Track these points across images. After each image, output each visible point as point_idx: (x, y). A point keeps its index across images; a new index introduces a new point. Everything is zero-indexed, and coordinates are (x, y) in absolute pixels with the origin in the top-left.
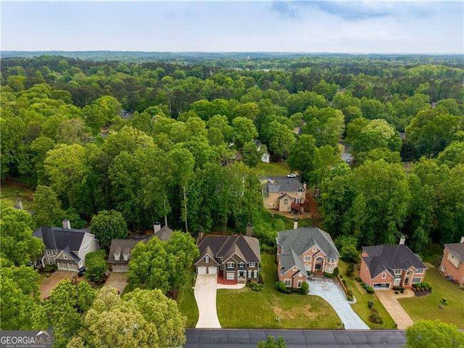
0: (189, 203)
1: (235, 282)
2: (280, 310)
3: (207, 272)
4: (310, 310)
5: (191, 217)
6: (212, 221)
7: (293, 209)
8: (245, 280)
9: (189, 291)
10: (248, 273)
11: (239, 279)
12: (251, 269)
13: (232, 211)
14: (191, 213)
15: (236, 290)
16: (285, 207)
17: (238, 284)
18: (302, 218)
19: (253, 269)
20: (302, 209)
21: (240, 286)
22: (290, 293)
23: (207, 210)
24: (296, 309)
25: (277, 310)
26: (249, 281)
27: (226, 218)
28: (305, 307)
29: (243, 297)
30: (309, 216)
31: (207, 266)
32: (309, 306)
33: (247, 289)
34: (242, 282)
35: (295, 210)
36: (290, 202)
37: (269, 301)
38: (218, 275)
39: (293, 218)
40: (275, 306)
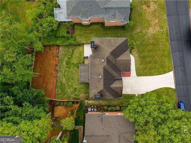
2: (151, 28)
4: (149, 7)
15: (136, 61)
24: (148, 17)
25: (151, 31)
28: (145, 10)
32: (145, 7)
33: (134, 53)
37: (143, 36)
40: (148, 32)
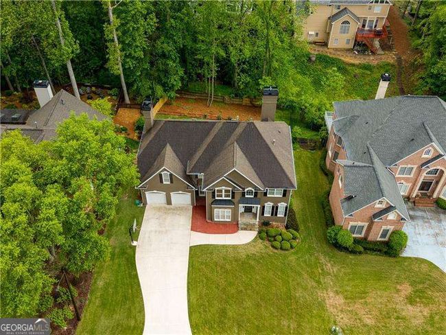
0: (124, 31)
1: (232, 227)
2: (340, 300)
3: (169, 202)
4: (410, 300)
5: (131, 63)
6: (181, 72)
7: (357, 43)
8: (257, 221)
9: (123, 252)
10: (263, 208)
11: (242, 220)
12: (272, 200)
13: (226, 48)
14: (129, 56)
15: (235, 247)
16: (341, 39)
17: (241, 233)
18: (375, 63)
19: (276, 200)
20: (377, 43)
21: (244, 238)
22: (360, 253)
23: (168, 48)
24: (377, 297)
25: (333, 301)
26: (265, 224)
27: (214, 67)
28: (398, 291)
29: (252, 267)
30: (390, 58)
31: (168, 191)
32: (407, 289)
33: (260, 243)
34: (248, 227)
35: (361, 45)
36: (354, 28)
37: (312, 275)
38: (195, 208)
39: (357, 62)
40: (327, 291)
